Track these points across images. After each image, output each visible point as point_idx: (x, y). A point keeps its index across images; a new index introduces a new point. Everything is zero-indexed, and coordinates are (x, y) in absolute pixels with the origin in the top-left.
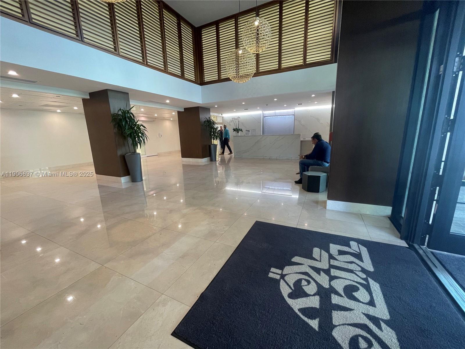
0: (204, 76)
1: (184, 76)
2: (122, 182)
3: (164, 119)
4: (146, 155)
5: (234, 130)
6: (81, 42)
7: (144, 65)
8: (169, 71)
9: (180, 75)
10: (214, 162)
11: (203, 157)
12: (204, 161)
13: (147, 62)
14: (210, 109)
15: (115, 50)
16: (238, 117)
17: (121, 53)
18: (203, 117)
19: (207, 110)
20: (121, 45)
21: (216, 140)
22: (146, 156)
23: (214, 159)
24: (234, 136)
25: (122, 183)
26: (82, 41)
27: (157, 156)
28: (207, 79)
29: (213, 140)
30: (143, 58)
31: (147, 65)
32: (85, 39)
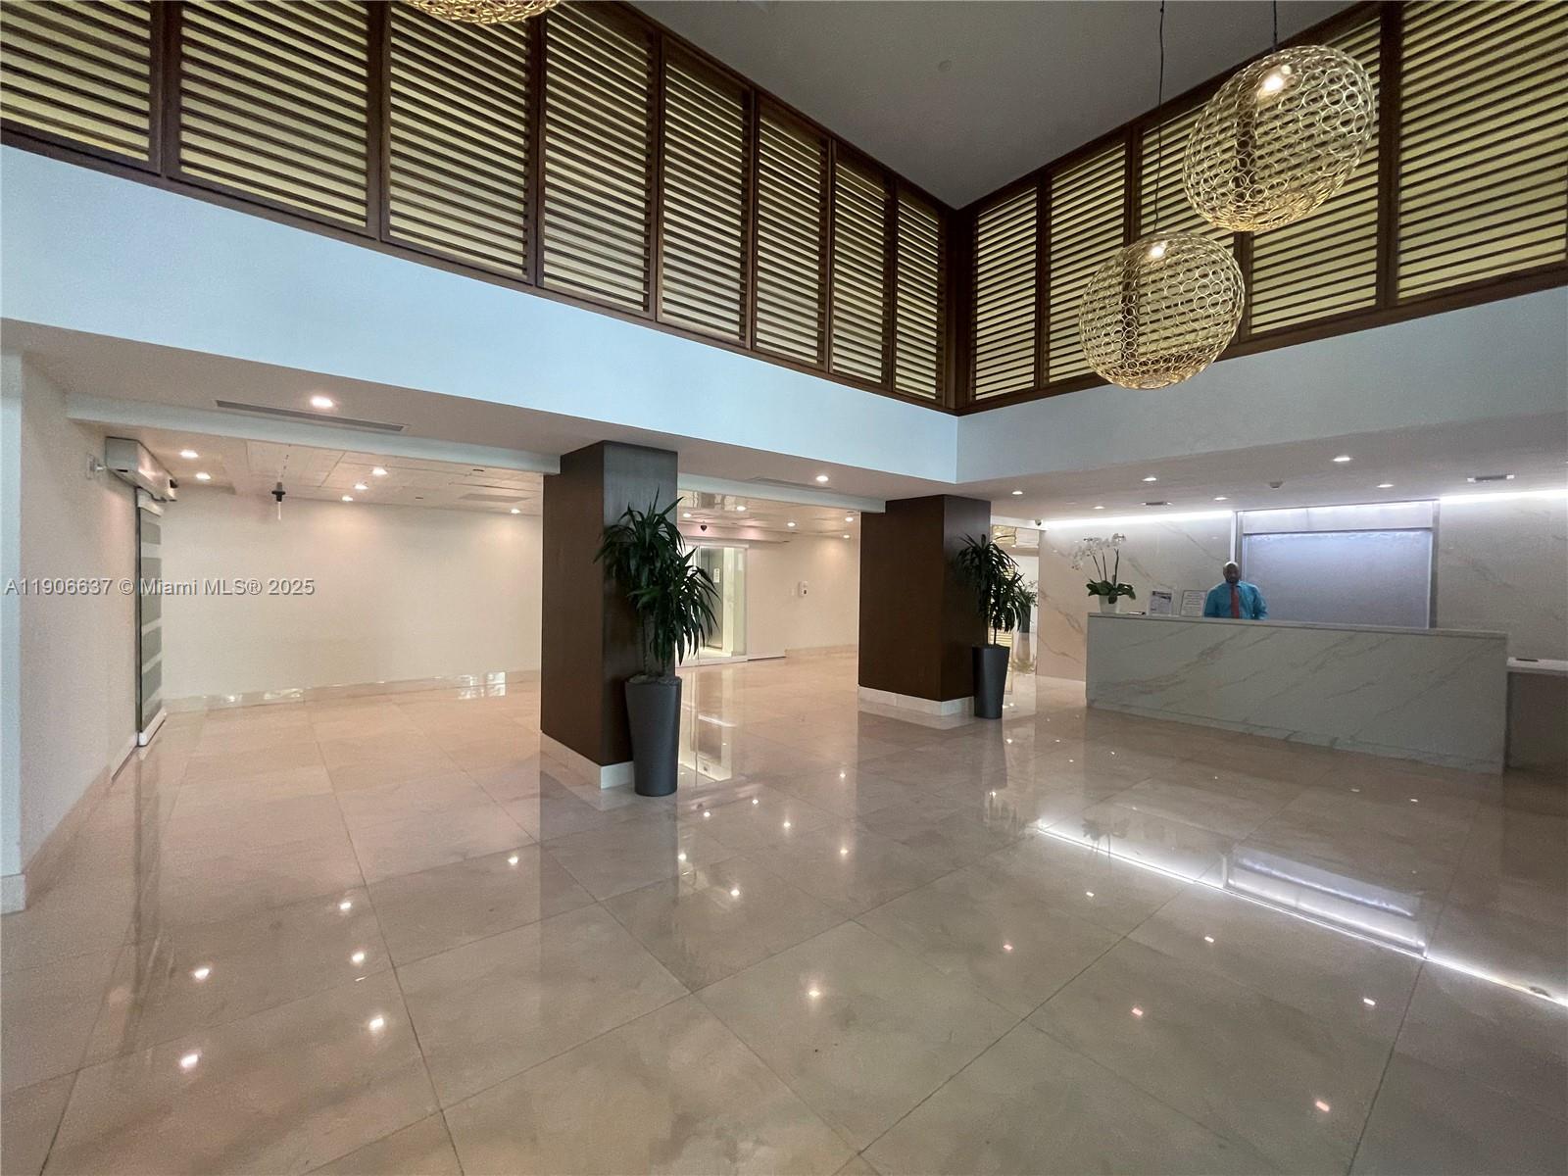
0: (975, 379)
1: (893, 382)
2: (604, 785)
3: (822, 536)
4: (744, 654)
5: (1094, 589)
6: (533, 289)
7: (744, 350)
8: (835, 368)
9: (880, 381)
10: (991, 724)
11: (943, 696)
12: (948, 711)
13: (754, 340)
14: (990, 503)
15: (646, 308)
16: (1116, 536)
17: (664, 315)
18: (957, 532)
19: (977, 505)
20: (668, 289)
21: (1006, 630)
22: (746, 658)
23: (990, 709)
24: (1091, 616)
25: (599, 788)
26: (537, 286)
27: (783, 661)
28: (983, 392)
29: (991, 631)
30: (743, 326)
31: (754, 351)
32: (546, 279)
